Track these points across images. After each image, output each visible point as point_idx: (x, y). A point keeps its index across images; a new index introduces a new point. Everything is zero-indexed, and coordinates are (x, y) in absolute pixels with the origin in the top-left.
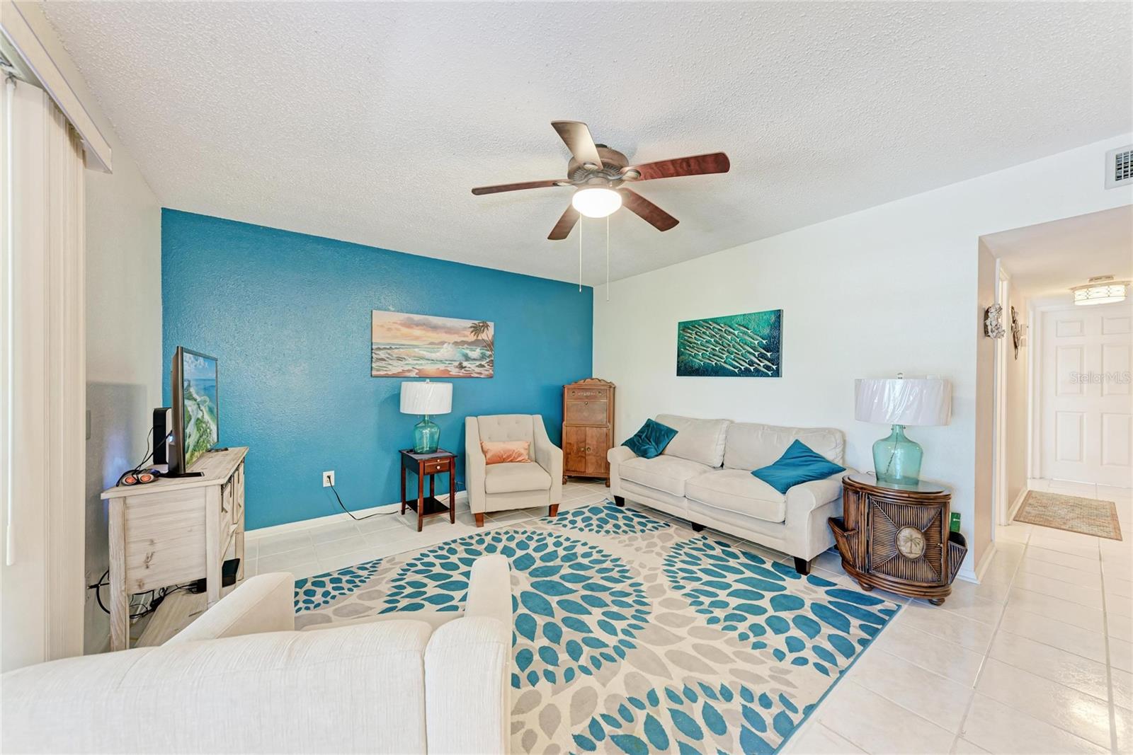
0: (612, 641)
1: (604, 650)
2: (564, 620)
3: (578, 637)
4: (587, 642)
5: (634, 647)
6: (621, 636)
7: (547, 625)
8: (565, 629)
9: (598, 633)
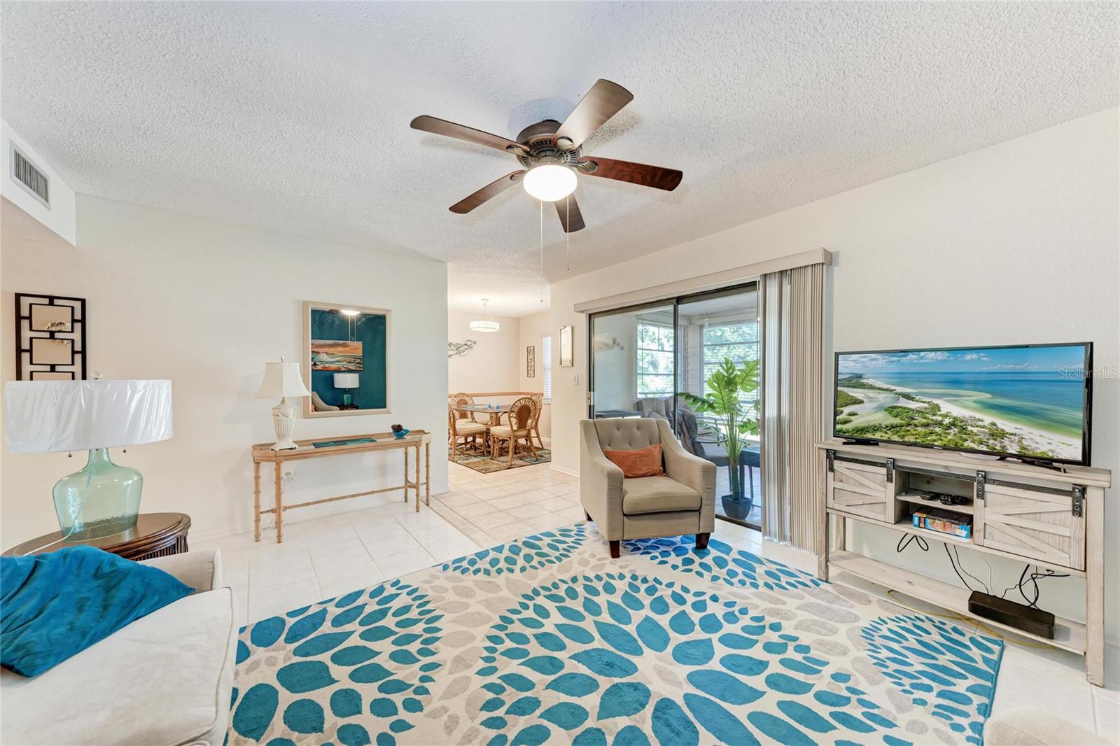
0: (540, 600)
1: (548, 593)
2: (583, 618)
3: (569, 603)
4: (561, 600)
5: (523, 596)
6: (531, 604)
7: (599, 613)
8: (581, 610)
9: (550, 606)
